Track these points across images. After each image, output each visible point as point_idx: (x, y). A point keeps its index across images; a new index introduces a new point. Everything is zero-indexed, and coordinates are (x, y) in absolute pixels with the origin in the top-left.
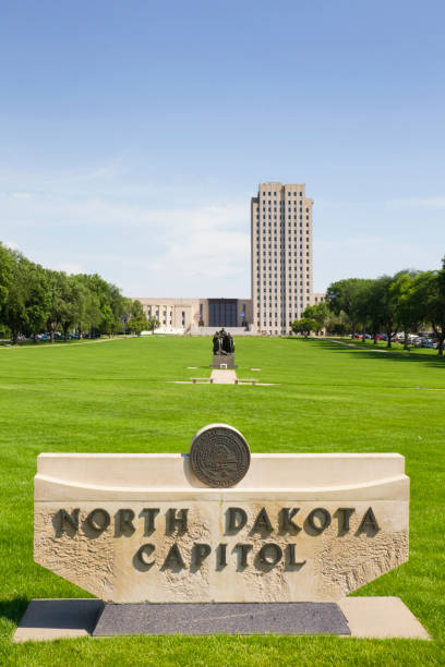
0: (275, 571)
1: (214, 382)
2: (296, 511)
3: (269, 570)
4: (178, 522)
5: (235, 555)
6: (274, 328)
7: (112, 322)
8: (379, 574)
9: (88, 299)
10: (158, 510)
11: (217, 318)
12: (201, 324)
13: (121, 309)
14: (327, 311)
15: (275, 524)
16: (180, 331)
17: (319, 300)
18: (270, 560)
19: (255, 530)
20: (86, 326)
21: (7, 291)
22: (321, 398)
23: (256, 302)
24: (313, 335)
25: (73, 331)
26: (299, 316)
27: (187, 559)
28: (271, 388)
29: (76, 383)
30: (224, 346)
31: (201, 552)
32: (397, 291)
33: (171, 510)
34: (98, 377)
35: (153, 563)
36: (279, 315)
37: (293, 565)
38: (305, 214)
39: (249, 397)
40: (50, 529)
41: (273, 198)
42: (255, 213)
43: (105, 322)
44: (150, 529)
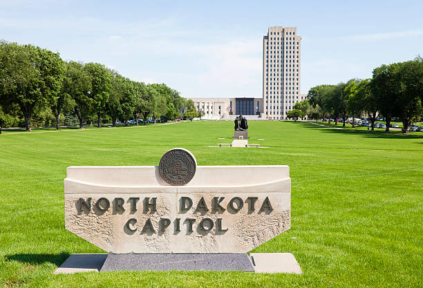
0: (209, 234)
1: (233, 146)
2: (222, 198)
3: (206, 234)
4: (150, 205)
5: (185, 225)
6: (276, 116)
7: (174, 112)
8: (273, 237)
9: (158, 99)
10: (138, 199)
11: (241, 110)
12: (231, 113)
13: (180, 104)
14: (308, 104)
15: (209, 207)
16: (218, 118)
17: (304, 98)
18: (206, 228)
19: (197, 210)
20: (158, 114)
21: (108, 95)
22: (295, 154)
23: (265, 100)
24: (300, 119)
25: (150, 119)
26: (292, 108)
27: (156, 228)
28: (268, 149)
29: (146, 147)
30: (241, 125)
31: (164, 223)
32: (348, 92)
33: (146, 198)
34: (161, 144)
35: (136, 230)
36: (279, 108)
37: (220, 231)
38: (296, 46)
39: (252, 154)
40: (75, 210)
41: (277, 36)
42: (266, 46)
43: (169, 113)
44: (134, 210)
